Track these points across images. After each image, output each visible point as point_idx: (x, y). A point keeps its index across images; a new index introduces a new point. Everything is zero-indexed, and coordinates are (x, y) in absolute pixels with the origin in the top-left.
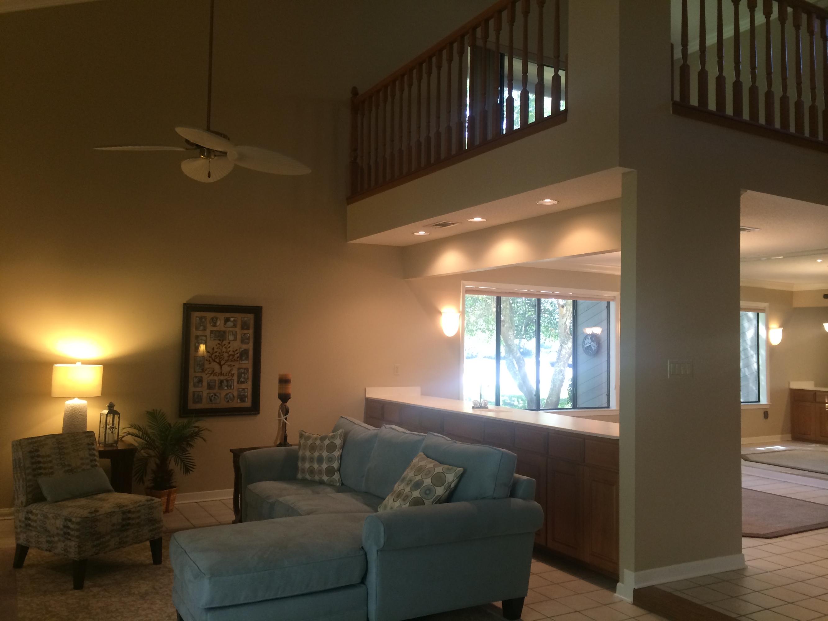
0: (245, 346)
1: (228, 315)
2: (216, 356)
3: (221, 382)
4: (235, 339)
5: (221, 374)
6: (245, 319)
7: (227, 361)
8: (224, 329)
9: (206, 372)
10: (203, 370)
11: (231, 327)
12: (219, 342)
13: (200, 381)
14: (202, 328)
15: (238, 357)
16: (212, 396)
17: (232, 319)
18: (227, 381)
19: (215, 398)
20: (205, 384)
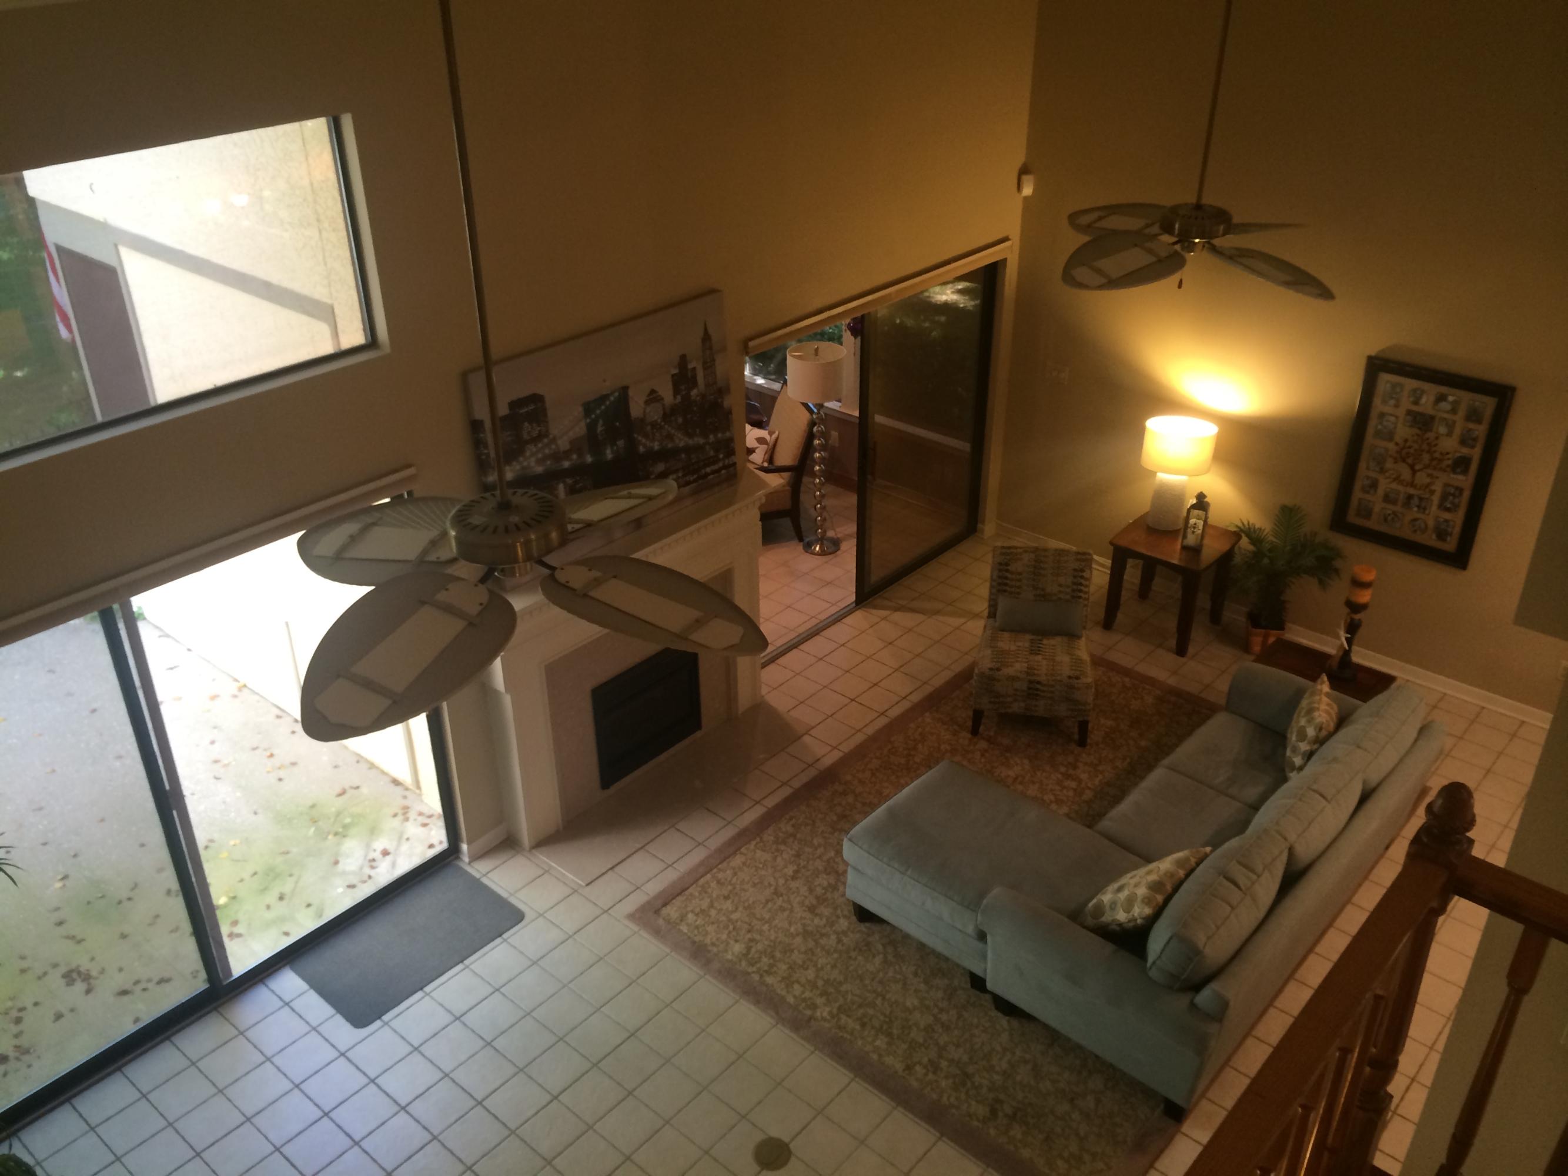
0: (1465, 451)
1: (1444, 389)
2: (1408, 453)
3: (1410, 497)
4: (1449, 434)
5: (1412, 485)
6: (1477, 403)
7: (1426, 467)
8: (1430, 411)
9: (1387, 474)
10: (1382, 471)
11: (1448, 412)
12: (1418, 431)
13: (1374, 485)
14: (1392, 402)
15: (1448, 466)
16: (1389, 515)
17: (1451, 398)
18: (1421, 499)
19: (1393, 519)
20: (1381, 492)
